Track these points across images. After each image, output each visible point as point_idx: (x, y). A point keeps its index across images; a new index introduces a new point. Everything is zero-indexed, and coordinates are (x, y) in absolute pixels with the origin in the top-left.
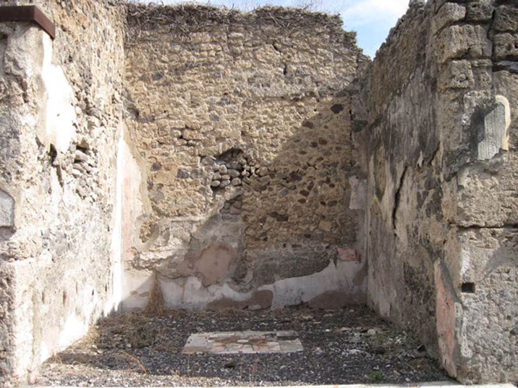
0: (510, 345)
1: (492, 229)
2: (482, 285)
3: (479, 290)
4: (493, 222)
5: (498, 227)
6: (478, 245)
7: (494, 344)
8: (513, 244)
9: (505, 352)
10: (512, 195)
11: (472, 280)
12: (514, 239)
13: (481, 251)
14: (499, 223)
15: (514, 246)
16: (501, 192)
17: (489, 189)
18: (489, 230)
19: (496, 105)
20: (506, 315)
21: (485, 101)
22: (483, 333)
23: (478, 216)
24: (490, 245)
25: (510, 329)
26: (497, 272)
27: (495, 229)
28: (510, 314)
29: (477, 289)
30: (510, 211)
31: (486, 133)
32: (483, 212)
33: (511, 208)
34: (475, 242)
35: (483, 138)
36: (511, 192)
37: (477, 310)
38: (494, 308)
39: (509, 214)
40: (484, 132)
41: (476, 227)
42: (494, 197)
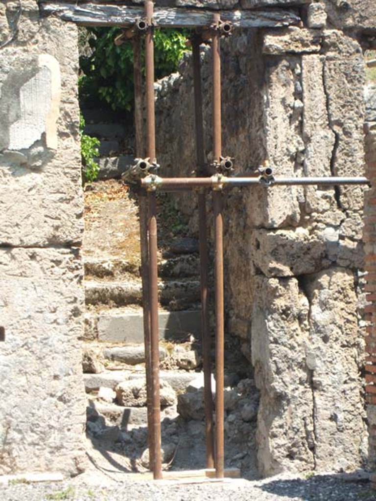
0: (59, 418)
1: (31, 250)
2: (15, 331)
3: (11, 336)
4: (32, 240)
5: (40, 247)
6: (11, 273)
7: (33, 414)
8: (64, 271)
9: (51, 427)
10: (62, 200)
12: (63, 265)
13: (14, 281)
14: (40, 240)
15: (64, 274)
16: (45, 196)
17: (26, 191)
18: (26, 250)
19: (35, 70)
20: (53, 374)
21: (24, 63)
22: (18, 400)
23: (9, 229)
24: (28, 272)
25: (59, 394)
26: (38, 312)
27: (37, 250)
28: (57, 373)
29: (8, 335)
30: (57, 223)
31: (22, 110)
32: (17, 225)
33: (60, 219)
34: (6, 267)
35: (18, 117)
36: (60, 196)
37: (7, 366)
38: (32, 365)
39: (57, 228)
40: (19, 109)
41: (6, 246)
42: (34, 202)
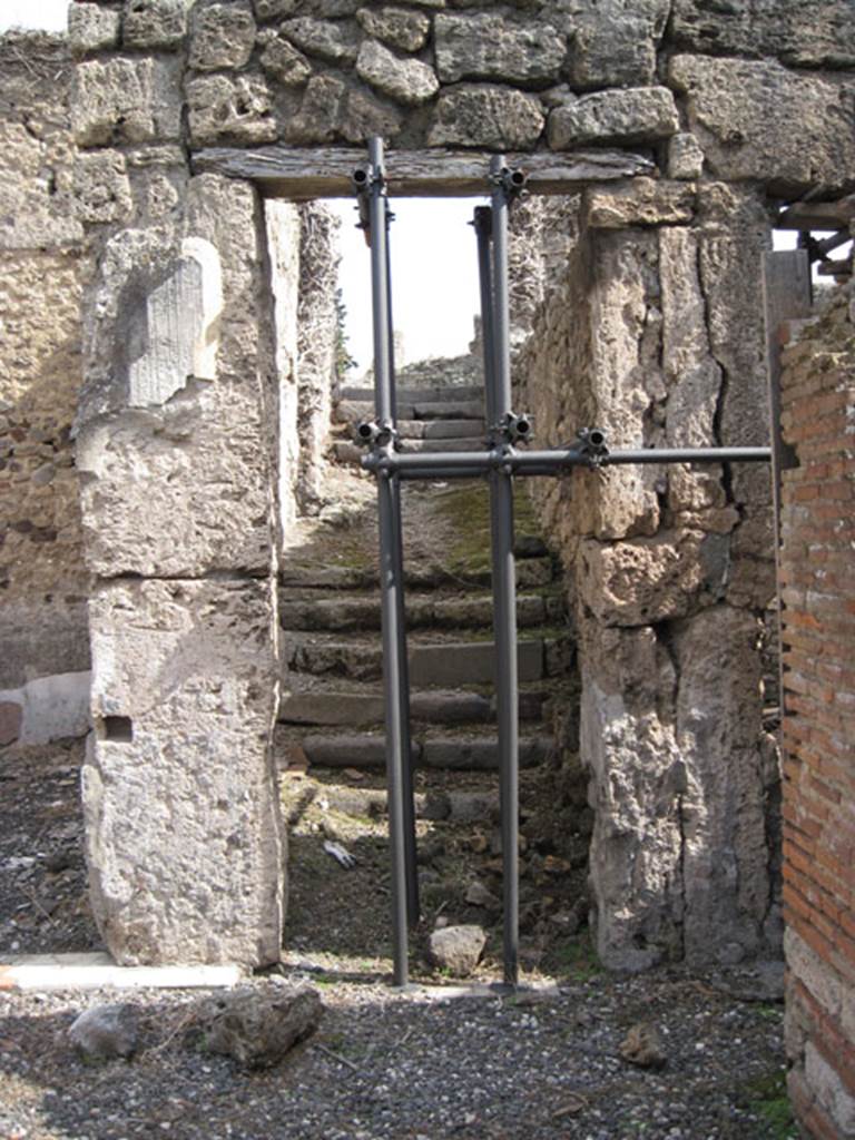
0: (228, 873)
1: (173, 582)
2: (149, 724)
3: (142, 734)
4: (174, 565)
5: (190, 578)
6: (138, 623)
7: (185, 869)
8: (232, 619)
9: (216, 889)
10: (225, 494)
11: (123, 711)
12: (231, 609)
13: (146, 636)
14: (190, 565)
15: (233, 624)
16: (196, 487)
17: (164, 479)
18: (165, 584)
19: (177, 265)
20: (216, 799)
21: (156, 254)
22: (157, 841)
23: (136, 549)
24: (169, 622)
25: (228, 834)
26: (187, 691)
27: (183, 583)
28: (225, 797)
29: (137, 730)
30: (219, 535)
31: (152, 336)
32: (149, 539)
33: (223, 529)
34: (130, 614)
35: (144, 349)
36: (222, 487)
37: (137, 784)
38: (183, 782)
39: (218, 544)
40: (147, 335)
41: (131, 577)
42: (178, 499)
